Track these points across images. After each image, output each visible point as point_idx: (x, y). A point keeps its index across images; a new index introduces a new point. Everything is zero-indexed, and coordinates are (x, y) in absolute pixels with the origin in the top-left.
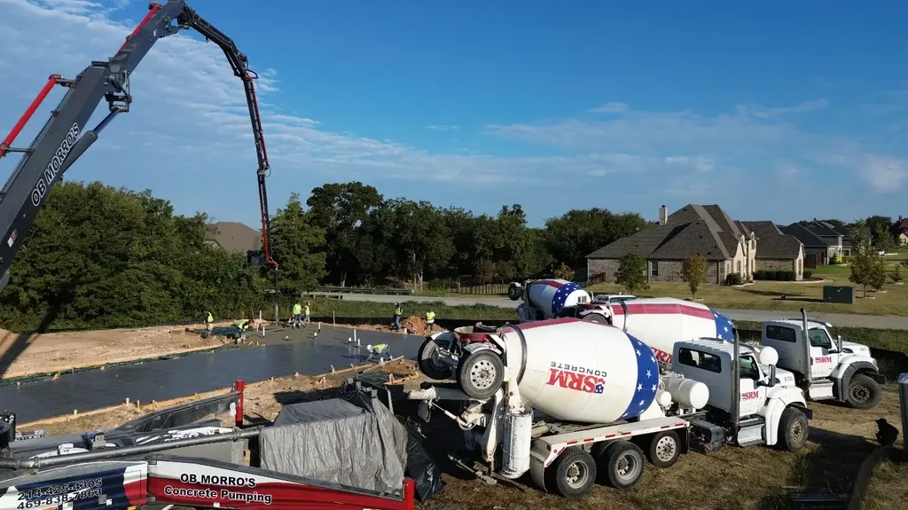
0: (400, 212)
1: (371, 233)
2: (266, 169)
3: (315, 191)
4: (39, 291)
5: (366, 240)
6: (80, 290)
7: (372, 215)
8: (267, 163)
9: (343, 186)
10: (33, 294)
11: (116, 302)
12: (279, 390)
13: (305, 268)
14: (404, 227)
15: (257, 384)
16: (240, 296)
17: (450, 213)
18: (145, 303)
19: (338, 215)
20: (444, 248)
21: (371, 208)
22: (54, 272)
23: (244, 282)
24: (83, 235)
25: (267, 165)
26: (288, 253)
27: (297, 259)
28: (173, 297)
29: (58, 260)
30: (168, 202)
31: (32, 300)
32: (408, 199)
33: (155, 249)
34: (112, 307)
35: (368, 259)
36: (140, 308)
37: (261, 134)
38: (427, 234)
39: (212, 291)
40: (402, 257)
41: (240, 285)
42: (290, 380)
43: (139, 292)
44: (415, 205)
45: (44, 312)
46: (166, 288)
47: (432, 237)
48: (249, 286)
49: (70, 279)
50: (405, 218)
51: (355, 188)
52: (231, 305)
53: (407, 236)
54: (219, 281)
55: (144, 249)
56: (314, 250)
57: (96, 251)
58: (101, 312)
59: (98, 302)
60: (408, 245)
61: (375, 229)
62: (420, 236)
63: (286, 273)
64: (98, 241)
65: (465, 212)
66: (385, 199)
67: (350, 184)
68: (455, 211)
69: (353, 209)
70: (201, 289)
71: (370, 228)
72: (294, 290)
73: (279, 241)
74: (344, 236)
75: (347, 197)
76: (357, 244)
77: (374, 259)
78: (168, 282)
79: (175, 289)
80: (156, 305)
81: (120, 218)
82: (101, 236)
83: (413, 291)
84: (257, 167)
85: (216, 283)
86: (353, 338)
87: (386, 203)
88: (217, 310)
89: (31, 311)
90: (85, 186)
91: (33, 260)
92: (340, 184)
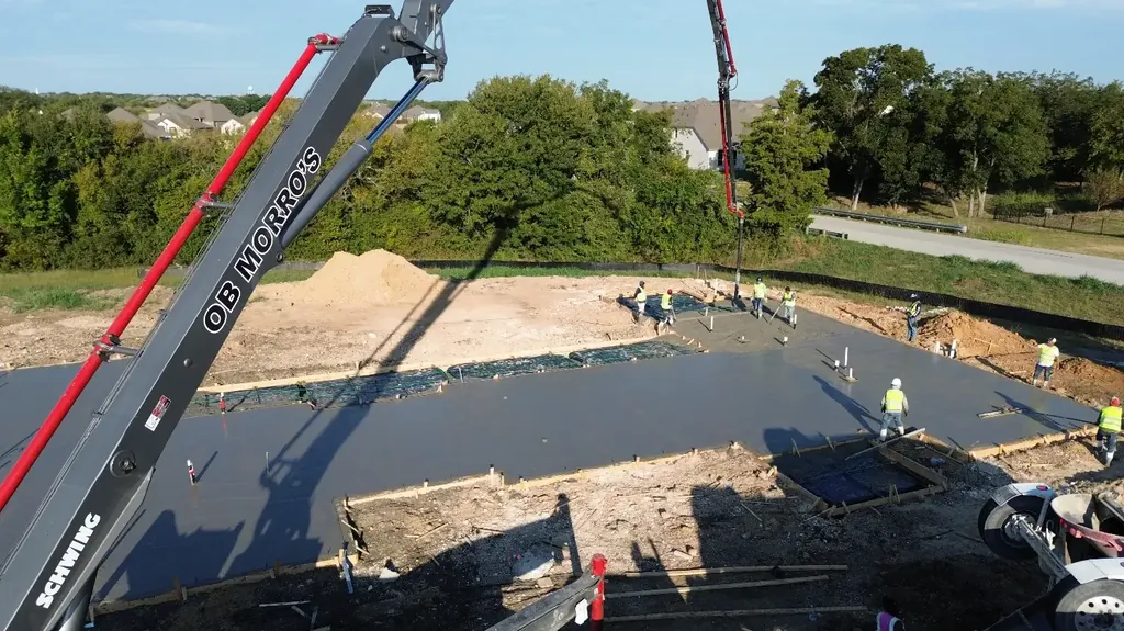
0: (960, 90)
1: (906, 125)
2: (731, 76)
3: (828, 61)
4: (482, 214)
5: (899, 136)
6: (523, 216)
7: (913, 95)
8: (732, 67)
9: (872, 51)
10: (477, 218)
11: (559, 232)
12: (702, 480)
13: (795, 192)
14: (964, 115)
15: (671, 459)
16: (703, 230)
17: (1049, 82)
18: (590, 236)
19: (858, 98)
20: (1033, 149)
21: (911, 86)
22: (498, 193)
23: (711, 211)
24: (528, 147)
25: (733, 70)
26: (773, 172)
27: (785, 181)
28: (622, 229)
29: (501, 178)
30: (626, 97)
31: (476, 224)
32: (977, 69)
33: (604, 165)
34: (556, 237)
35: (896, 166)
36: (585, 241)
37: (723, 26)
38: (1004, 127)
39: (669, 221)
40: (955, 163)
41: (705, 214)
42: (723, 456)
43: (585, 220)
44: (989, 79)
45: (490, 236)
46: (615, 216)
47: (1013, 132)
48: (717, 217)
49: (513, 201)
50: (968, 102)
51: (890, 54)
52: (691, 244)
53: (966, 131)
54: (678, 209)
55: (591, 163)
56: (811, 166)
57: (541, 166)
58: (544, 241)
59: (540, 231)
60: (966, 144)
61: (915, 120)
62: (991, 130)
63: (768, 201)
64: (542, 154)
65: (1078, 80)
66: (937, 71)
67: (883, 47)
68: (1061, 78)
69: (882, 89)
70: (655, 220)
71: (907, 117)
72: (777, 225)
73: (762, 153)
74: (864, 131)
75: (874, 68)
76: (883, 143)
77: (908, 167)
78: (618, 210)
79: (624, 217)
80: (603, 239)
81: (568, 123)
82: (546, 149)
83: (965, 229)
84: (718, 75)
85: (675, 212)
86: (842, 361)
87: (938, 77)
88: (673, 249)
89: (477, 234)
90: (533, 81)
91: (477, 177)
92: (867, 48)
